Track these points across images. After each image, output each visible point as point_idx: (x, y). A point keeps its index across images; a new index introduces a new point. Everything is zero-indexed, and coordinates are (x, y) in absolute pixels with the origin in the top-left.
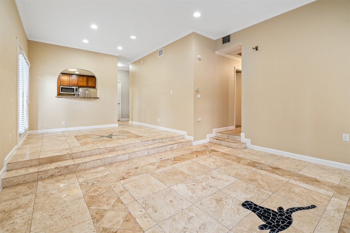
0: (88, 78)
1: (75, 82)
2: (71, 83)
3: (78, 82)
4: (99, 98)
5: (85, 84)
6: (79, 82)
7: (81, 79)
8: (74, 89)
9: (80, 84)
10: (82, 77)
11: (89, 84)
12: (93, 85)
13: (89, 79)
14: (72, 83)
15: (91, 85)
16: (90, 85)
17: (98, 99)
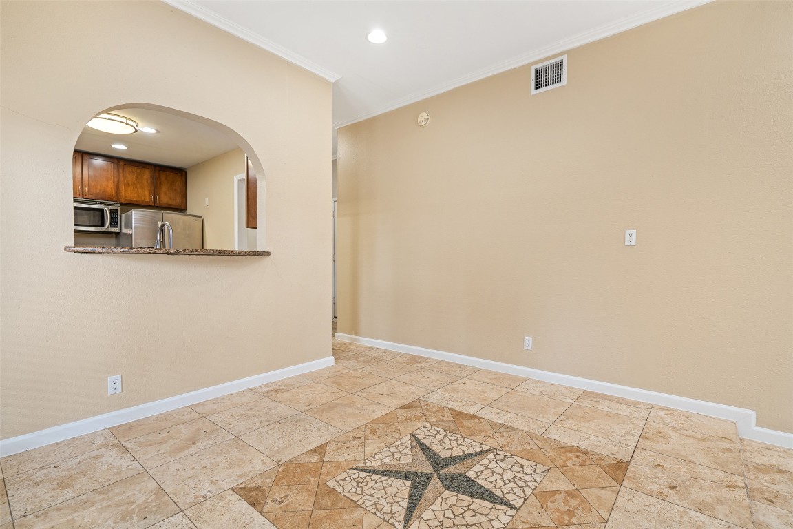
0: (157, 174)
1: (108, 186)
2: (89, 191)
3: (118, 188)
4: (268, 254)
5: (147, 196)
6: (122, 188)
7: (130, 175)
8: (101, 211)
9: (129, 194)
10: (135, 169)
11: (162, 195)
12: (177, 201)
13: (163, 178)
14: (94, 191)
15: (171, 202)
16: (165, 198)
17: (267, 259)
